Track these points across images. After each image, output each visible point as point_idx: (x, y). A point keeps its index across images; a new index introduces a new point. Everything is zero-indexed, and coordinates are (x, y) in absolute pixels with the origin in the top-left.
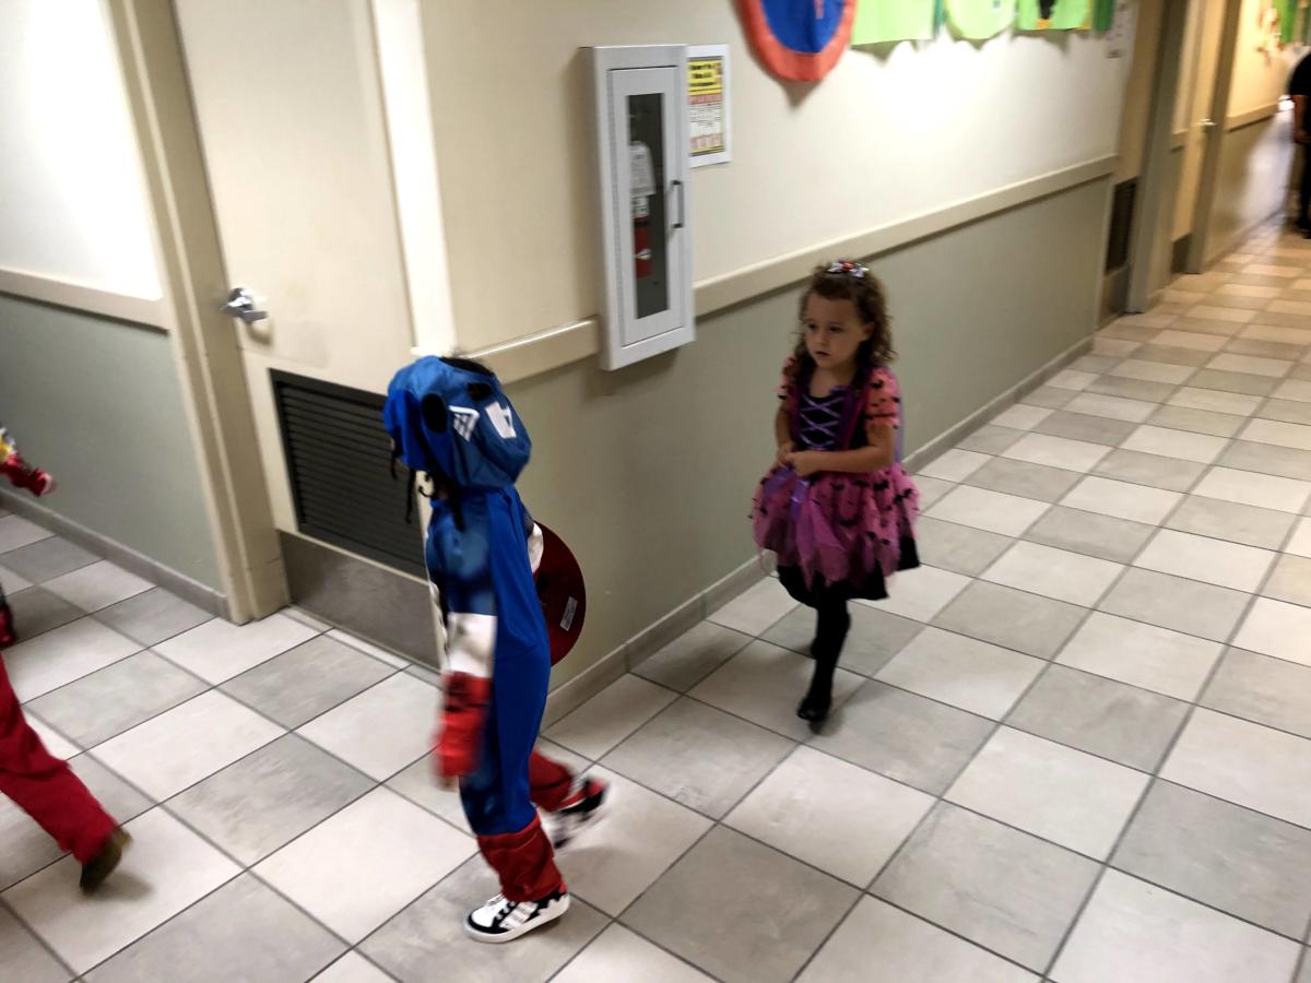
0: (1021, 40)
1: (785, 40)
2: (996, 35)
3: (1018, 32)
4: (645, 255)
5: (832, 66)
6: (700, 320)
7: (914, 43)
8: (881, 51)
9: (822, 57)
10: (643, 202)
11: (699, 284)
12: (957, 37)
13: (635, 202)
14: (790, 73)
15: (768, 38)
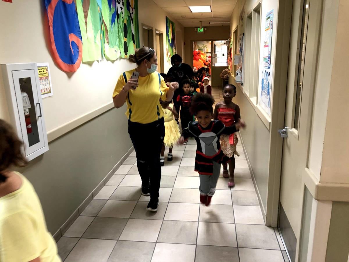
0: (122, 60)
1: (64, 61)
2: (117, 59)
3: (121, 58)
4: (30, 126)
5: (78, 68)
6: (50, 143)
7: (98, 61)
8: (90, 64)
9: (75, 65)
10: (27, 110)
11: (48, 133)
12: (108, 60)
13: (24, 111)
14: (67, 70)
15: (60, 61)
